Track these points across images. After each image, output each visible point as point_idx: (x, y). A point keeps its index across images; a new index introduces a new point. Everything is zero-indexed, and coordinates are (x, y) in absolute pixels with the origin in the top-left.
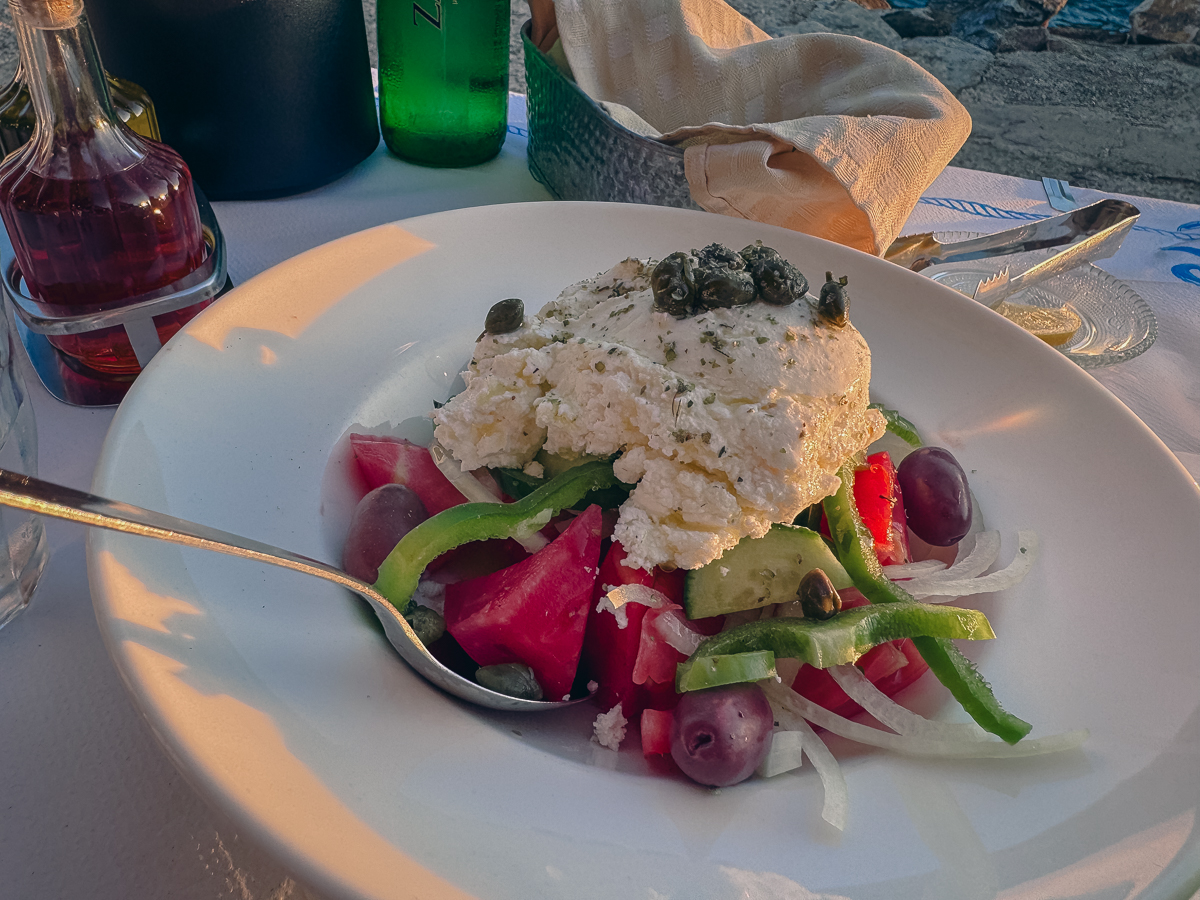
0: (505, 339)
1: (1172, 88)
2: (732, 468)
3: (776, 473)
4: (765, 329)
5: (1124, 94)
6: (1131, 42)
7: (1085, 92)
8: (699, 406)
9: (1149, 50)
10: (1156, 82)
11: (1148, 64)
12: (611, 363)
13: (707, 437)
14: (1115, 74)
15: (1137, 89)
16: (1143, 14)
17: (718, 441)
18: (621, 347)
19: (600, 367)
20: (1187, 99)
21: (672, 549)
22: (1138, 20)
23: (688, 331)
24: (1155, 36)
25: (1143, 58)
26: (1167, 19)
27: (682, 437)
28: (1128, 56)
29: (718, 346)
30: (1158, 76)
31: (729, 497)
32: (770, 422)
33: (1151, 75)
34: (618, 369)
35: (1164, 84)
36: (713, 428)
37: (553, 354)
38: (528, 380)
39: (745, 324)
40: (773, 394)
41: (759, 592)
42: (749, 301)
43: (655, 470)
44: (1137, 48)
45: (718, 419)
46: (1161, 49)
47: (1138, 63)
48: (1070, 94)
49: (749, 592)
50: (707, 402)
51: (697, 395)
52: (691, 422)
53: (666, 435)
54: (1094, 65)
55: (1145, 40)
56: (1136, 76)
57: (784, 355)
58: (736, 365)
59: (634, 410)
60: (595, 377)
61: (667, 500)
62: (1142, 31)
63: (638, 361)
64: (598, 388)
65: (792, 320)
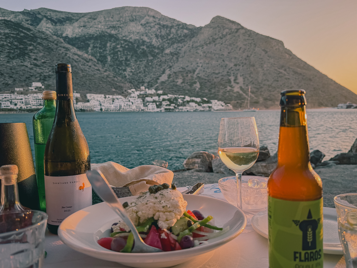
0: (127, 208)
1: (199, 178)
2: (171, 209)
3: (178, 208)
4: (167, 191)
5: (190, 181)
6: (186, 170)
7: (181, 183)
8: (164, 203)
9: (190, 171)
10: (195, 177)
11: (192, 174)
12: (148, 202)
13: (167, 206)
14: (186, 178)
15: (192, 180)
16: (185, 164)
17: (168, 206)
18: (148, 200)
19: (146, 204)
20: (203, 179)
21: (168, 224)
22: (185, 166)
23: (157, 195)
24: (190, 168)
25: (190, 173)
26: (191, 164)
27: (163, 207)
28: (186, 173)
29: (162, 195)
30: (195, 176)
31: (173, 213)
32: (174, 201)
33: (194, 176)
34: (149, 203)
35: (197, 177)
36: (167, 204)
37: (136, 207)
38: (134, 212)
39: (164, 192)
40: (172, 198)
41: (182, 228)
42: (163, 189)
43: (161, 214)
44: (187, 171)
45: (167, 203)
46: (193, 170)
47: (189, 174)
48: (178, 185)
49: (181, 229)
50: (164, 202)
51: (163, 201)
52: (164, 204)
53: (162, 208)
54: (181, 177)
55: (188, 169)
56: (191, 177)
57: (171, 193)
58: (166, 196)
59: (154, 207)
60: (146, 205)
61: (165, 217)
62: (187, 168)
63: (153, 200)
64: (148, 207)
65: (170, 189)
